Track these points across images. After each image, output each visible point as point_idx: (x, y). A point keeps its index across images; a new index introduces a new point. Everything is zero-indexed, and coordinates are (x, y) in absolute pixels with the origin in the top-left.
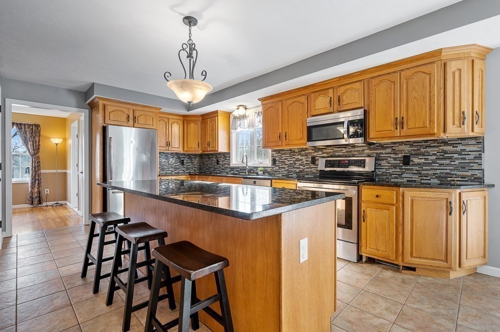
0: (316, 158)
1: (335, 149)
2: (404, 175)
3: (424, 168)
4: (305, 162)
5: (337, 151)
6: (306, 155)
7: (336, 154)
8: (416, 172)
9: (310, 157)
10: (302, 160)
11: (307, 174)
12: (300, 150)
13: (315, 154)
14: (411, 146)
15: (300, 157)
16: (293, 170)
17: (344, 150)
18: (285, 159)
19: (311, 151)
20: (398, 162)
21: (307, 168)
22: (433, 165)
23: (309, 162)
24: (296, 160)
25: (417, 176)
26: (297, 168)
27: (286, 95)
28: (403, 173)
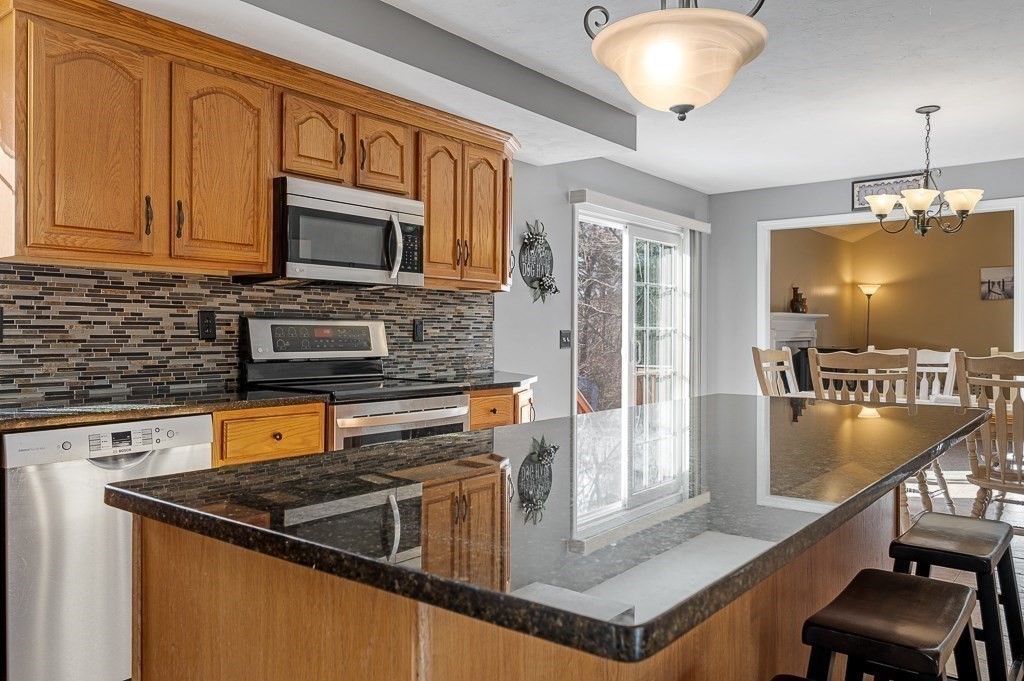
0: (218, 316)
1: (278, 291)
2: (416, 364)
3: (440, 346)
4: (168, 334)
5: (283, 299)
6: (178, 305)
7: (282, 307)
8: (429, 356)
9: (194, 312)
10: (156, 321)
11: (181, 380)
12: (146, 279)
13: (215, 303)
14: (425, 300)
15: (146, 310)
16: (113, 365)
17: (304, 297)
18: (64, 316)
19: (196, 289)
20: (406, 334)
21: (180, 356)
22: (450, 340)
23: (187, 332)
24: (128, 324)
25: (430, 365)
26: (131, 356)
27: (180, 38)
28: (413, 359)
